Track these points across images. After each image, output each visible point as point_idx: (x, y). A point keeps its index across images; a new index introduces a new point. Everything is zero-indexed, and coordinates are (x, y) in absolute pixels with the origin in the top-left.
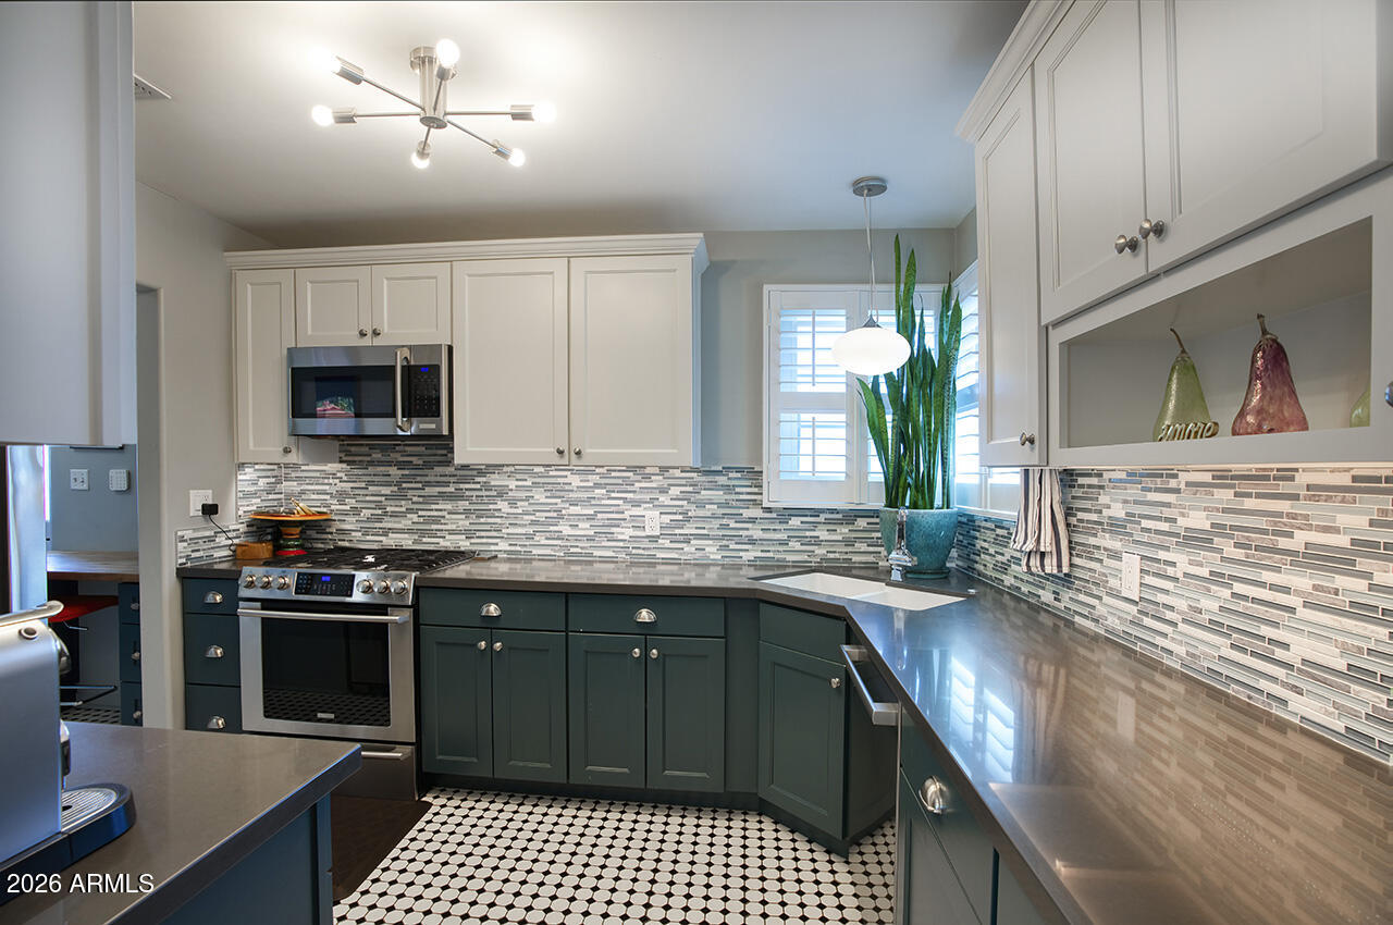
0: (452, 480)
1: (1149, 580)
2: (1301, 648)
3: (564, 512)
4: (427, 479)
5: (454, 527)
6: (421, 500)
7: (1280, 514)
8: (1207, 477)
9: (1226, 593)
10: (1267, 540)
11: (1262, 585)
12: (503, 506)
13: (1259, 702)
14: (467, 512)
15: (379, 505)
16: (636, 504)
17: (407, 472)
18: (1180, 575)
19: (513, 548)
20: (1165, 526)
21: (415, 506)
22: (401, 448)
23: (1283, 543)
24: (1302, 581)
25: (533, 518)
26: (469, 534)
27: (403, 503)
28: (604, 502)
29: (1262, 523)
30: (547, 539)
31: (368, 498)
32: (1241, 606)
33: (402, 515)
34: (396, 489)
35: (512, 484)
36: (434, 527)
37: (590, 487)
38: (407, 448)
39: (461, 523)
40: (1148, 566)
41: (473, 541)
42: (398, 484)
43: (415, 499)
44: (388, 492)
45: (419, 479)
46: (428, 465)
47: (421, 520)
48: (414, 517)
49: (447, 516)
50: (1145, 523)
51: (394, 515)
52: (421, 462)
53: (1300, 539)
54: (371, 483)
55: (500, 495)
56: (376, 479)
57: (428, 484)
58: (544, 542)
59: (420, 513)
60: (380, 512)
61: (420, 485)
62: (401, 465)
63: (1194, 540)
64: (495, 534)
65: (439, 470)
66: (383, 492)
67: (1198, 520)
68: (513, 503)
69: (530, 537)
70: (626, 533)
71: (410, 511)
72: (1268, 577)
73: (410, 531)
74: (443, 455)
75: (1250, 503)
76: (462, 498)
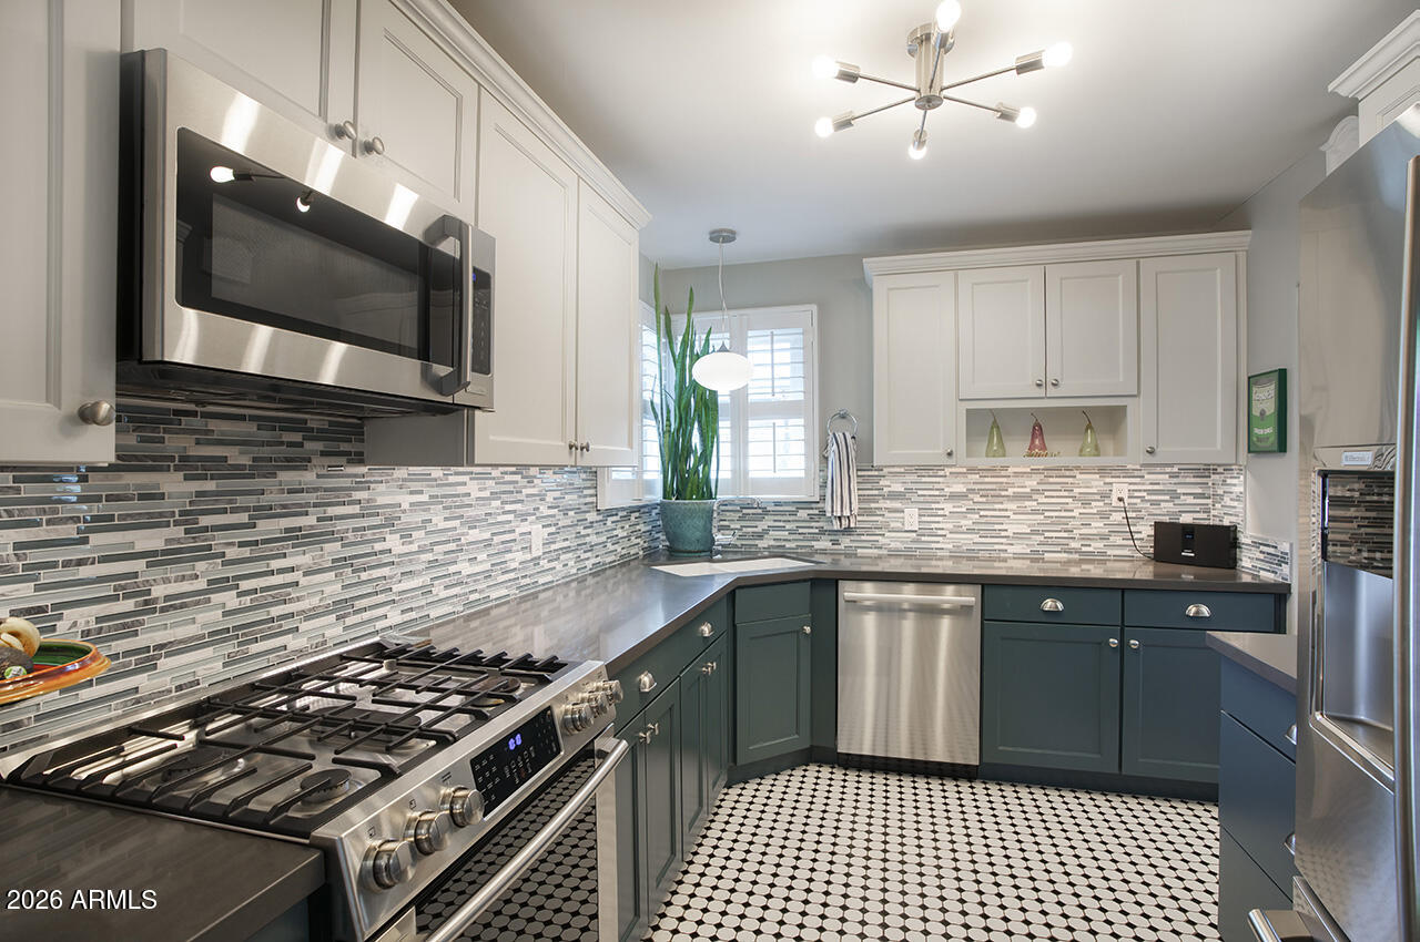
0: (312, 498)
1: (923, 519)
2: (1012, 529)
3: (463, 541)
4: (265, 500)
5: (315, 601)
6: (246, 552)
7: (1002, 483)
8: (965, 470)
9: (977, 516)
10: (997, 493)
11: (995, 510)
12: (393, 542)
13: (994, 554)
14: (339, 563)
15: (127, 586)
16: (523, 517)
17: (210, 485)
18: (947, 513)
19: (407, 617)
20: (937, 493)
21: (231, 572)
22: (197, 422)
23: (1003, 493)
24: (1013, 506)
25: (429, 556)
26: (341, 608)
27: (201, 566)
28: (500, 518)
29: (994, 487)
30: (446, 587)
31: (85, 572)
32: (983, 520)
33: (200, 598)
34: (179, 532)
35: (405, 500)
36: (276, 611)
37: (487, 499)
38: (213, 424)
39: (328, 590)
40: (922, 512)
41: (349, 621)
42: (187, 517)
43: (232, 553)
44: (159, 544)
45: (241, 501)
46: (264, 467)
47: (247, 601)
48: (230, 599)
49: (303, 581)
50: (920, 492)
51: (175, 603)
52: (246, 460)
53: (1011, 491)
54: (103, 523)
55: (390, 523)
56: (117, 509)
57: (266, 512)
58: (444, 594)
59: (245, 585)
60: (128, 605)
61: (244, 518)
62: (190, 467)
63: (953, 497)
64: (381, 598)
65: (286, 477)
66: (139, 548)
67: (960, 488)
68: (406, 536)
69: (426, 590)
70: (516, 558)
71: (218, 585)
72: (997, 506)
73: (217, 636)
74: (291, 444)
75: (986, 480)
76: (330, 536)
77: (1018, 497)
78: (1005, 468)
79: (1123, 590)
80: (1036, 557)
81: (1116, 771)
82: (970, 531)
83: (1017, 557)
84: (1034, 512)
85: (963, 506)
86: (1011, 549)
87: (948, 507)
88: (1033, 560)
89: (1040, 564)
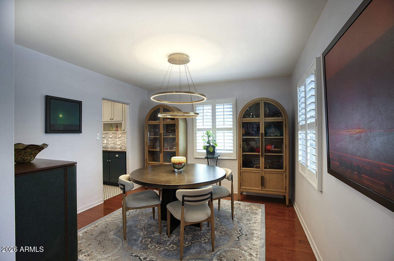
1: (107, 142)
2: (118, 143)
7: (117, 135)
8: (112, 133)
10: (116, 137)
24: (118, 139)
32: (114, 142)
63: (111, 138)
67: (111, 136)
72: (116, 139)
75: (115, 135)
77: (119, 138)
78: (117, 133)
79: (109, 152)
80: (121, 148)
81: (109, 181)
82: (113, 144)
83: (119, 148)
84: (121, 140)
85: (112, 139)
86: (118, 147)
87: (110, 140)
88: (121, 149)
89: (122, 150)
